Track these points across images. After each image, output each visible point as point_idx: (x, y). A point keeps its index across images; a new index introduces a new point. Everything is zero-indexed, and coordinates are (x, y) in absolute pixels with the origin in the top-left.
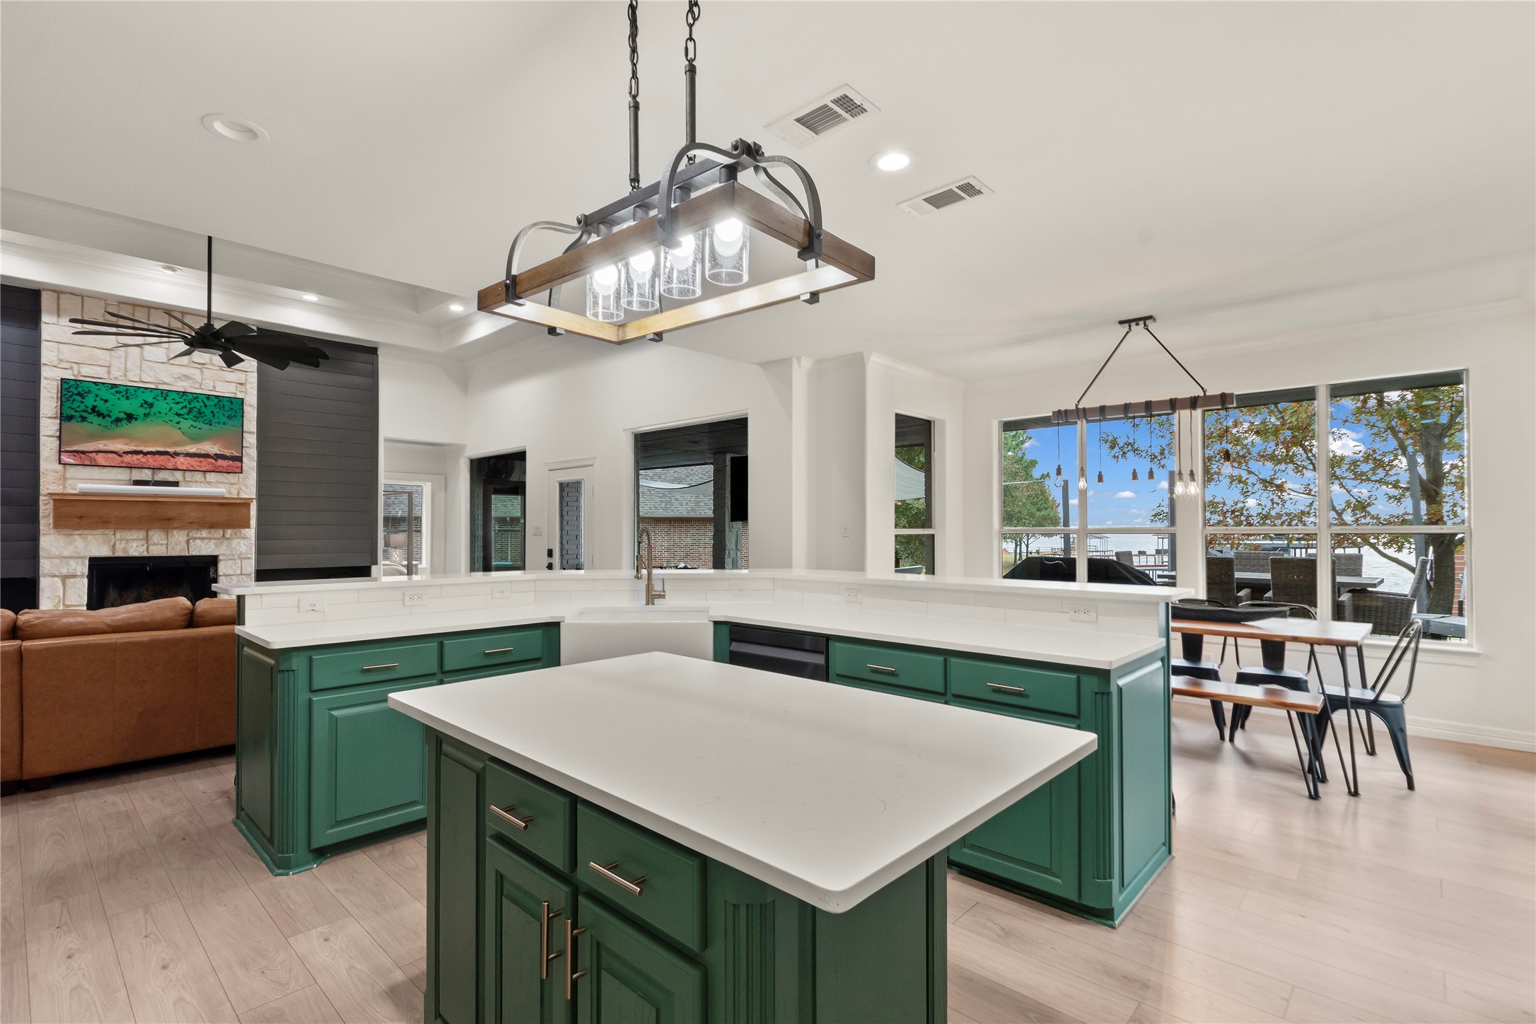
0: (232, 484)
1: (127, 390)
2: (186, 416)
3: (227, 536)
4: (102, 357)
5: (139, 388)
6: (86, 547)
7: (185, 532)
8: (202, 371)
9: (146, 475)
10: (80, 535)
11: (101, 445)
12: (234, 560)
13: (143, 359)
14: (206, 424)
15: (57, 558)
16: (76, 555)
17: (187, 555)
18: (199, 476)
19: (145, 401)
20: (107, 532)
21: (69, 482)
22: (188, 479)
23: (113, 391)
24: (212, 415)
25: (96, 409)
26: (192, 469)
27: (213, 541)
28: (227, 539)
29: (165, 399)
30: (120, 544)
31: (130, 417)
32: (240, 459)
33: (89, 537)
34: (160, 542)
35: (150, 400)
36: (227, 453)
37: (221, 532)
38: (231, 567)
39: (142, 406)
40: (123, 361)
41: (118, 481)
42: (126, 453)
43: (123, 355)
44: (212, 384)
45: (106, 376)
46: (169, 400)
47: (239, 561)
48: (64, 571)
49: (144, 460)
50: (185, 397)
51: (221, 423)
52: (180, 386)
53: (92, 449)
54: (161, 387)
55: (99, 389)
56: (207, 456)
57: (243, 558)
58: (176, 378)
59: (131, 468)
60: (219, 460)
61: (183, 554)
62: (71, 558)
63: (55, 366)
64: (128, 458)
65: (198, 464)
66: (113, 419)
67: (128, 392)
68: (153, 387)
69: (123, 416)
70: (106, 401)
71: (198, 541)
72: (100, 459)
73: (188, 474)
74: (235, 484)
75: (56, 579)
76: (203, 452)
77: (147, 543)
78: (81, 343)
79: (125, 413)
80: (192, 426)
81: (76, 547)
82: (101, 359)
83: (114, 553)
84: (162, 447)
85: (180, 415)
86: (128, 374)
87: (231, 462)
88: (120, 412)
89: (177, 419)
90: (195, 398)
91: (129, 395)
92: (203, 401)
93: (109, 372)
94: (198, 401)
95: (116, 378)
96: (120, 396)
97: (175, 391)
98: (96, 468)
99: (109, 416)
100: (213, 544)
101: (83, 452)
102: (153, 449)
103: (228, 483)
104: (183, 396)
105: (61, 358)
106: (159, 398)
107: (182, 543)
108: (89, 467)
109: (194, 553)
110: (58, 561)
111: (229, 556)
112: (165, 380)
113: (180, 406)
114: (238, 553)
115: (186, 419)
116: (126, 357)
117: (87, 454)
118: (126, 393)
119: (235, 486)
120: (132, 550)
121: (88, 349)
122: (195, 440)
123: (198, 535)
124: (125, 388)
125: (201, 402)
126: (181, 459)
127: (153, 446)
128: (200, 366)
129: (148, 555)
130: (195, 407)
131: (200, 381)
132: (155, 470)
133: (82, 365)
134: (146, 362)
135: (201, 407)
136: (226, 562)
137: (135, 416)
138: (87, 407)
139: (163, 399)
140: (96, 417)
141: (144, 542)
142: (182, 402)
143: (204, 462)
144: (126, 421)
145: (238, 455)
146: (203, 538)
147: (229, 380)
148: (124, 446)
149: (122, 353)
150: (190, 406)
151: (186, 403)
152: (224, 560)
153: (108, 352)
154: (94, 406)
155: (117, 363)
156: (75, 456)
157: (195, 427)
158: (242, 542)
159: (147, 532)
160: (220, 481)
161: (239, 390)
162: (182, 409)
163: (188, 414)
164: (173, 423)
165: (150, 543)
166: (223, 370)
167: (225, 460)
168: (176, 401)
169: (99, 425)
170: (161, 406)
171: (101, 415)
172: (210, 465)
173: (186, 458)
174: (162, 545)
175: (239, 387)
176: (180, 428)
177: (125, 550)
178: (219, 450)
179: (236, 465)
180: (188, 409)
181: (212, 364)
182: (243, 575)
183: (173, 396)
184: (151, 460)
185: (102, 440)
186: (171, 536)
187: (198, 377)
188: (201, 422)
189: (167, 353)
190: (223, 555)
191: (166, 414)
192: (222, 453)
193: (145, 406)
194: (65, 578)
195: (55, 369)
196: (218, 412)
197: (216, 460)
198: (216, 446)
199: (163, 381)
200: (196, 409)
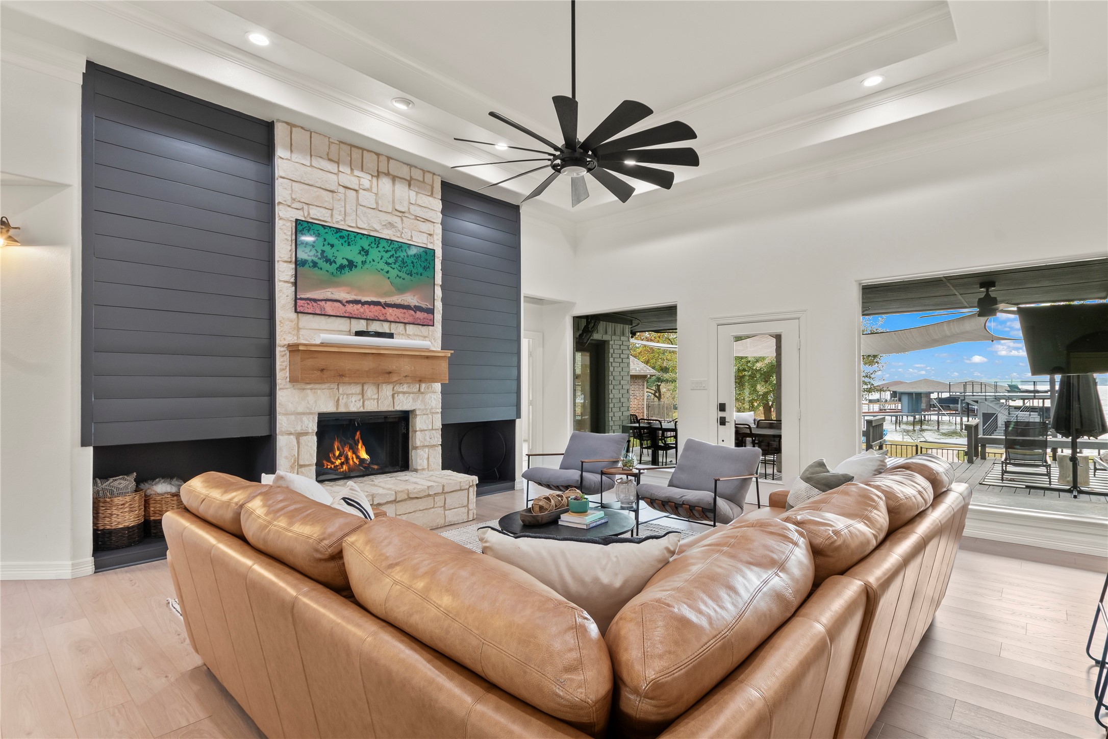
1: (349, 235)
2: (393, 266)
3: (422, 390)
4: (326, 199)
5: (358, 233)
6: (316, 402)
7: (390, 387)
8: (403, 220)
9: (364, 325)
10: (311, 389)
11: (328, 293)
12: (427, 414)
13: (358, 204)
14: (408, 274)
15: (292, 414)
16: (308, 411)
17: (393, 410)
19: (362, 248)
20: (332, 386)
21: (302, 332)
23: (338, 235)
24: (412, 265)
25: (325, 255)
26: (398, 321)
27: (412, 395)
29: (378, 247)
30: (343, 399)
31: (351, 265)
32: (431, 311)
33: (319, 391)
34: (373, 397)
35: (366, 248)
36: (424, 305)
37: (418, 386)
38: (425, 422)
39: (360, 253)
40: (342, 203)
41: (340, 332)
42: (349, 302)
43: (343, 198)
44: (410, 233)
45: (329, 219)
46: (380, 248)
47: (430, 416)
48: (299, 429)
49: (362, 310)
50: (392, 246)
51: (419, 275)
52: (386, 234)
53: (321, 297)
54: (372, 234)
55: (327, 233)
56: (408, 307)
57: (434, 413)
58: (383, 225)
59: (350, 318)
60: (418, 312)
61: (390, 409)
62: (304, 414)
63: (289, 206)
64: (351, 308)
65: (402, 315)
66: (338, 265)
67: (350, 237)
68: (366, 233)
69: (345, 262)
70: (332, 246)
71: (401, 395)
72: (329, 308)
74: (427, 337)
75: (292, 437)
76: (406, 304)
77: (363, 398)
78: (310, 183)
79: (347, 260)
80: (398, 276)
81: (308, 402)
82: (326, 201)
83: (337, 409)
84: (376, 297)
85: (389, 264)
86: (347, 218)
87: (426, 315)
88: (343, 258)
89: (387, 268)
90: (399, 247)
91: (350, 240)
93: (332, 216)
94: (402, 250)
95: (337, 222)
96: (342, 241)
97: (385, 239)
98: (323, 317)
99: (335, 262)
100: (411, 399)
101: (315, 300)
102: (368, 299)
103: (422, 336)
104: (391, 244)
105: (294, 197)
106: (373, 245)
107: (389, 398)
108: (318, 316)
109: (397, 408)
110: (293, 417)
111: (423, 410)
112: (377, 227)
113: (389, 254)
114: (430, 408)
115: (394, 269)
116: (345, 199)
117: (319, 302)
118: (348, 239)
120: (352, 406)
121: (316, 189)
122: (401, 290)
123: (401, 390)
124: (347, 233)
125: (404, 251)
126: (390, 311)
127: (369, 296)
128: (400, 214)
129: (364, 411)
130: (400, 256)
131: (401, 230)
132: (369, 321)
133: (311, 206)
134: (360, 207)
135: (404, 256)
136: (422, 416)
137: (355, 264)
138: (317, 252)
139: (376, 246)
140: (325, 262)
141: (360, 396)
142: (390, 251)
143: (407, 313)
144: (347, 269)
145: (431, 307)
146: (404, 393)
147: (422, 231)
148: (347, 295)
149: (342, 196)
150: (397, 255)
151: (393, 252)
152: (421, 415)
153: (330, 194)
154: (323, 252)
155: (338, 207)
156: (308, 304)
157: (400, 277)
158: (433, 396)
159: (363, 386)
160: (416, 334)
161: (429, 240)
162: (390, 257)
163: (395, 264)
164: (384, 272)
165: (365, 397)
166: (418, 220)
167: (422, 312)
168: (386, 250)
169: (327, 271)
170: (374, 254)
171: (328, 261)
172: (411, 318)
173: (393, 309)
174: (374, 399)
175: (429, 237)
176: (389, 278)
177: (346, 405)
178: (418, 302)
179: (428, 318)
180: (395, 258)
181: (410, 213)
182: (434, 430)
183: (383, 243)
184: (367, 311)
185: (330, 288)
186: (381, 390)
187: (400, 226)
188: (404, 272)
189: (376, 199)
190: (419, 409)
191: (378, 263)
192: (419, 305)
193: (362, 253)
194: (299, 435)
195: (289, 209)
196: (417, 262)
197: (416, 312)
198: (416, 297)
199: (374, 228)
200: (400, 259)
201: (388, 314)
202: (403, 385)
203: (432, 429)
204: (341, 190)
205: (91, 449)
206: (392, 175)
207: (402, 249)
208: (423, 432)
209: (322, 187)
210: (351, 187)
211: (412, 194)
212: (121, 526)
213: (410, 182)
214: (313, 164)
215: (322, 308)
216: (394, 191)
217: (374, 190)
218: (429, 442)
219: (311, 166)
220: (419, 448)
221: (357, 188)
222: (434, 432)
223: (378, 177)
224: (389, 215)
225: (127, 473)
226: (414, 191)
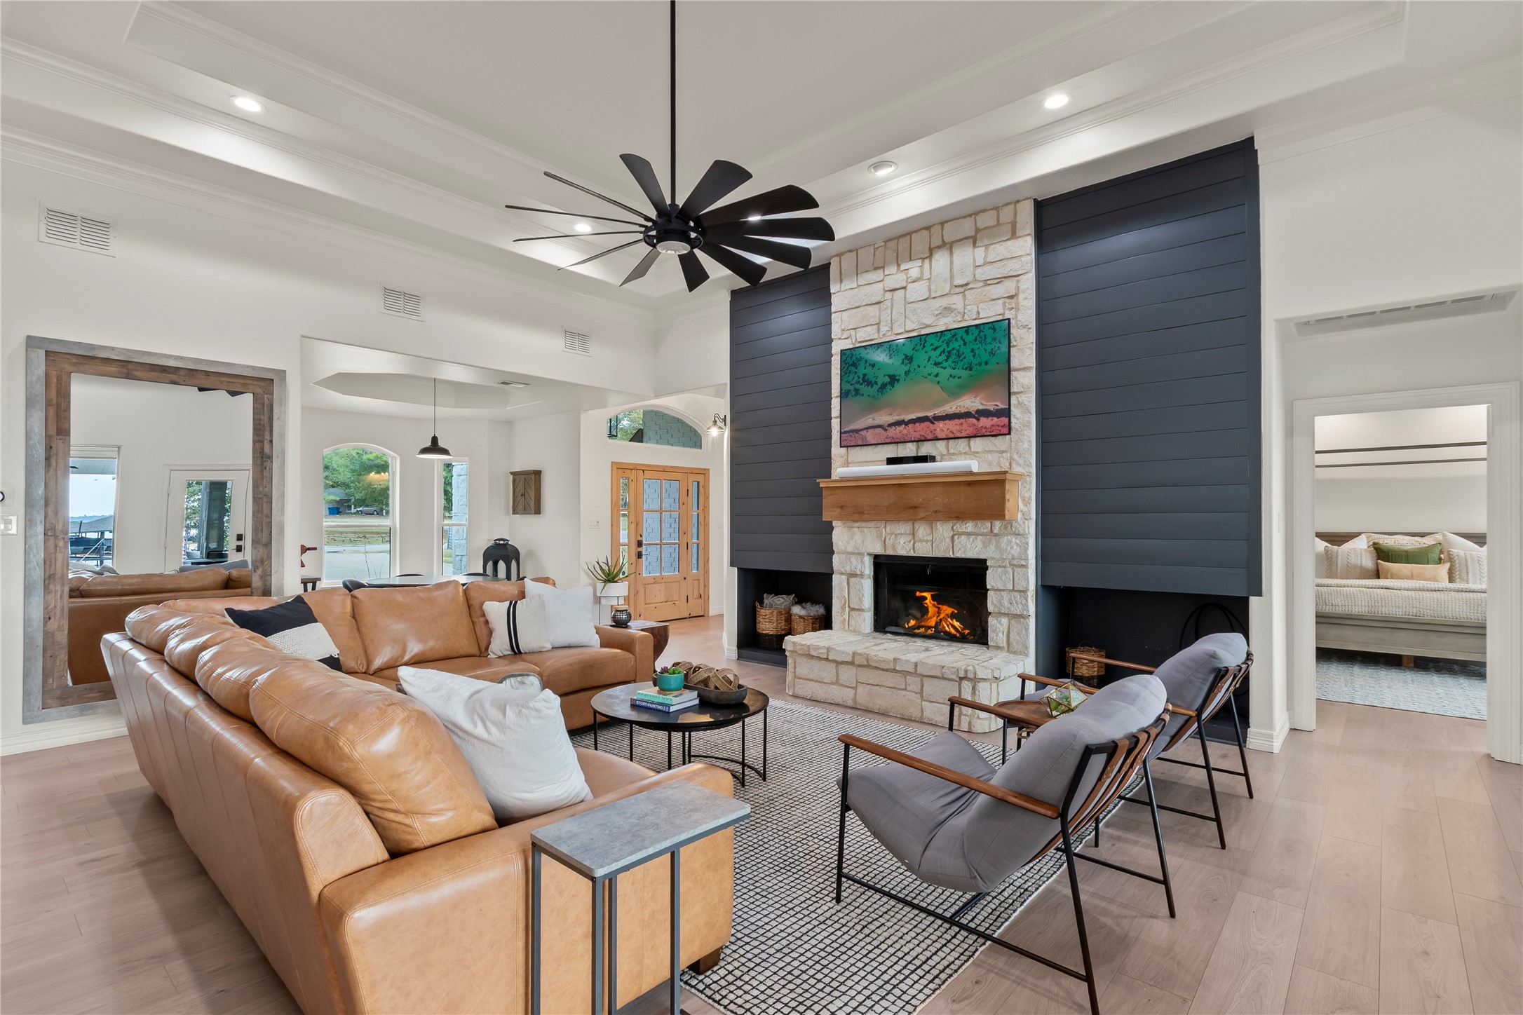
0: (1002, 452)
1: (890, 346)
2: (945, 364)
3: (996, 530)
4: (873, 314)
5: (902, 339)
6: (863, 542)
7: (948, 526)
8: (965, 296)
9: (909, 450)
10: (858, 527)
11: (870, 420)
12: (1005, 567)
13: (906, 303)
14: (966, 369)
15: (844, 553)
16: (856, 551)
17: (952, 556)
18: (962, 444)
19: (906, 355)
20: (879, 524)
22: (952, 451)
24: (972, 354)
25: (866, 378)
26: (952, 436)
27: (980, 537)
28: (996, 535)
29: (924, 347)
30: (889, 539)
31: (893, 380)
32: (1007, 413)
33: (865, 530)
34: (925, 539)
35: (910, 353)
36: (991, 406)
37: (988, 524)
38: (1001, 578)
39: (903, 363)
40: (889, 311)
42: (890, 425)
43: (889, 305)
44: (975, 309)
45: (876, 336)
46: (928, 348)
47: (1010, 570)
48: (848, 569)
49: (905, 432)
50: (943, 338)
51: (983, 364)
52: (943, 324)
53: (863, 426)
54: (923, 332)
55: (869, 353)
56: (967, 415)
57: (1016, 566)
58: (937, 315)
60: (982, 419)
61: (947, 555)
62: (853, 553)
63: (840, 339)
64: (893, 432)
65: (958, 428)
66: (879, 385)
67: (891, 349)
68: (916, 334)
69: (887, 379)
70: (874, 365)
71: (963, 537)
72: (870, 436)
73: (951, 442)
74: (1006, 452)
75: (844, 577)
76: (963, 410)
77: (914, 539)
78: (857, 305)
79: (889, 376)
80: (951, 375)
81: (856, 542)
82: (873, 317)
83: (884, 550)
84: (921, 411)
85: (939, 363)
86: (893, 325)
87: (995, 419)
88: (885, 376)
89: (936, 370)
90: (953, 336)
91: (891, 352)
92: (962, 337)
93: (878, 331)
94: (956, 339)
95: (884, 335)
98: (869, 447)
99: (876, 383)
100: (980, 542)
101: (857, 431)
102: (913, 416)
103: (997, 452)
104: (940, 337)
105: (846, 326)
106: (918, 347)
107: (947, 540)
108: (864, 447)
109: (960, 554)
110: (844, 556)
111: (998, 560)
112: (927, 321)
113: (939, 351)
114: (1010, 557)
115: (945, 368)
116: (892, 305)
117: (860, 433)
119: (1004, 454)
120: (899, 548)
121: (861, 309)
122: (954, 394)
123: (963, 529)
125: (959, 339)
126: (941, 425)
127: (914, 412)
128: (962, 290)
129: (915, 555)
130: (953, 349)
131: (962, 311)
132: (920, 443)
134: (909, 305)
135: (960, 346)
136: (995, 569)
137: (897, 378)
138: (859, 378)
139: (922, 347)
140: (866, 387)
141: (911, 537)
142: (940, 346)
143: (965, 424)
144: (889, 386)
145: (1003, 407)
146: (969, 534)
147: (995, 298)
148: (888, 417)
149: (888, 303)
150: (948, 349)
151: (944, 346)
152: (994, 567)
153: (877, 306)
154: (865, 375)
155: (885, 317)
156: (851, 436)
157: (954, 377)
158: (1014, 540)
159: (913, 524)
160: (987, 449)
161: (1008, 306)
162: (940, 355)
163: (946, 360)
164: (932, 377)
165: (916, 538)
166: (989, 285)
167: (988, 417)
168: (934, 347)
169: (869, 396)
170: (921, 357)
171: (870, 384)
172: (971, 429)
173: (945, 422)
174: (927, 541)
175: (1008, 301)
176: (939, 382)
177: (894, 548)
178: (982, 404)
179: (999, 423)
180: (946, 354)
181: (976, 281)
182: (1016, 591)
183: (931, 340)
184: (912, 431)
185: (871, 414)
186: (936, 530)
187: (960, 306)
188: (961, 368)
189: (929, 286)
190: (993, 558)
191: (925, 367)
192: (985, 408)
193: (906, 361)
194: (852, 575)
195: (841, 341)
196: (979, 348)
197: (978, 420)
198: (978, 398)
199: (925, 324)
200: (954, 352)
201: (938, 429)
202: (966, 524)
203: (1013, 590)
204: (888, 295)
205: (736, 569)
206: (949, 243)
207: (957, 337)
208: (998, 593)
209: (869, 303)
210: (897, 287)
211: (980, 253)
212: (764, 632)
213: (974, 240)
214: (860, 283)
215: (864, 438)
216: (952, 263)
217: (927, 275)
218: (1009, 608)
219: (858, 286)
220: (993, 615)
221: (904, 284)
222: (1016, 594)
223: (930, 256)
224: (946, 298)
225: (788, 594)
226: (982, 246)
